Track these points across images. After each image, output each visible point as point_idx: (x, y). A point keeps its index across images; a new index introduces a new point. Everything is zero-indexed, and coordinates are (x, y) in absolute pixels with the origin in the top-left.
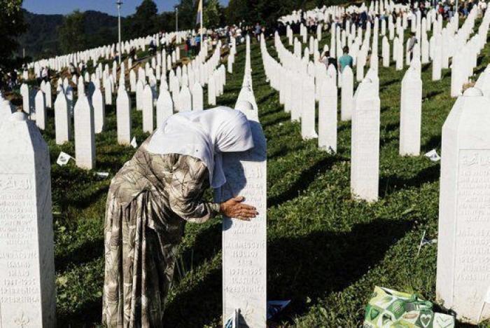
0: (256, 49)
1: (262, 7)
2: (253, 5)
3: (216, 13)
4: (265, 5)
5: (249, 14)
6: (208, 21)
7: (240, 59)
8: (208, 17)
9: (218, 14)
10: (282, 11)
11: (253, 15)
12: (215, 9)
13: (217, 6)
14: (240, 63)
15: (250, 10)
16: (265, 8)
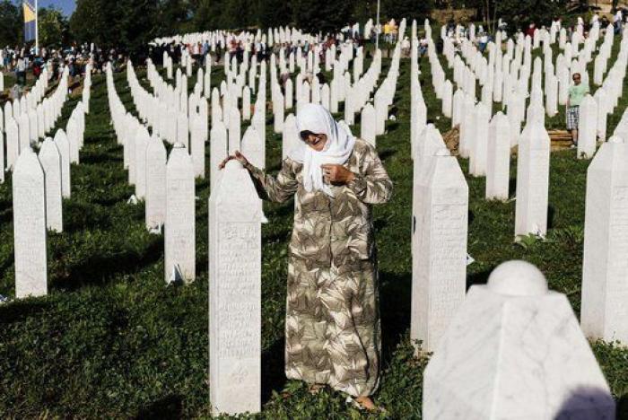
0: (121, 81)
1: (127, 24)
2: (115, 19)
3: (58, 26)
4: (131, 21)
5: (109, 31)
6: (46, 38)
7: (98, 94)
8: (45, 32)
9: (61, 28)
10: (156, 30)
11: (114, 33)
12: (56, 21)
13: (59, 18)
14: (99, 100)
15: (110, 26)
16: (133, 25)
